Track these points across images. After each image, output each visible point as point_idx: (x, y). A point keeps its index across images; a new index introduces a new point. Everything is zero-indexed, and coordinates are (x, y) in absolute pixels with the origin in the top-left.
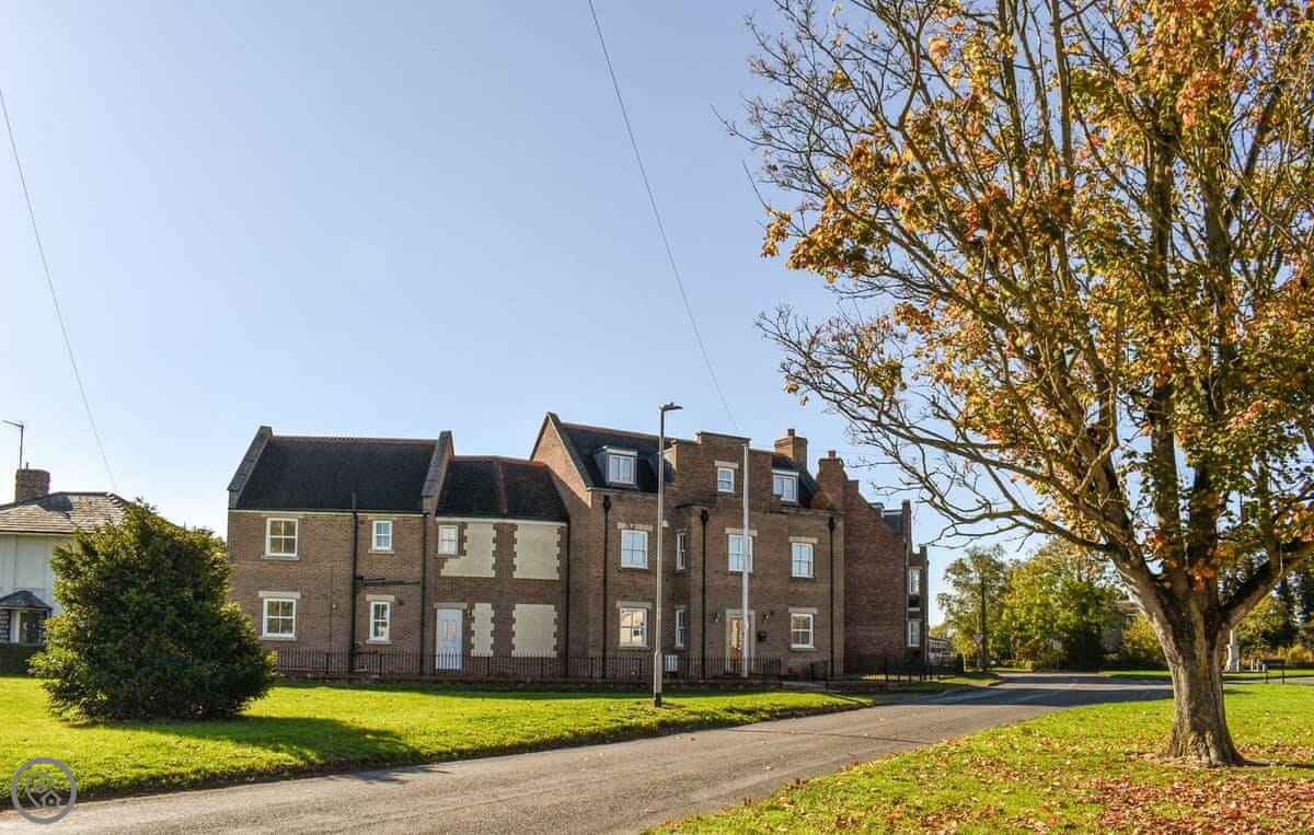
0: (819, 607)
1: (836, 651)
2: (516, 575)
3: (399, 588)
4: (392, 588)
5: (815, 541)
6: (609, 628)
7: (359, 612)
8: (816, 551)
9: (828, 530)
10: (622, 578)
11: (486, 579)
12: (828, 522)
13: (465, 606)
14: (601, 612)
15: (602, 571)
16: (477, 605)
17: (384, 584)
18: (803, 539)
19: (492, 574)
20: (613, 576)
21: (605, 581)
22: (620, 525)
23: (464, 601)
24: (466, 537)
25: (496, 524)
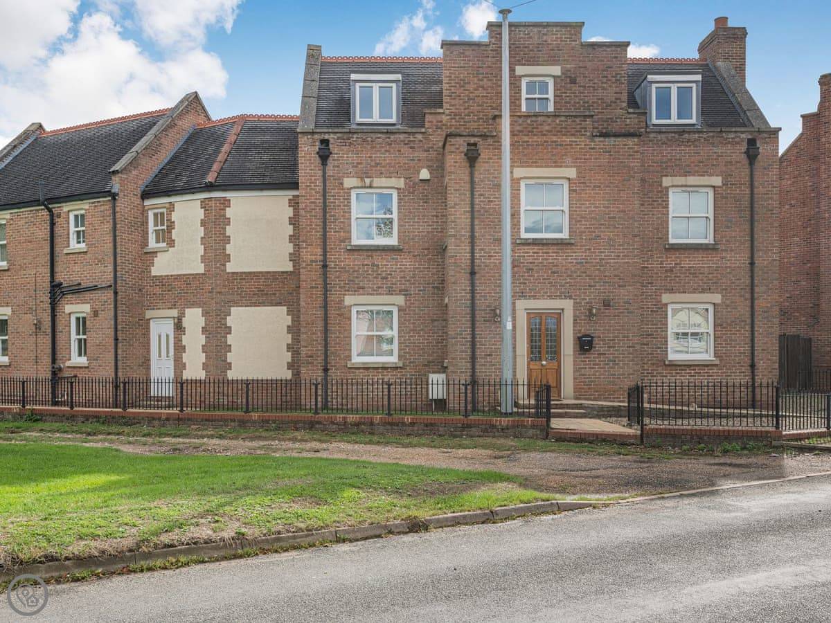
0: (724, 291)
1: (761, 365)
2: (230, 268)
3: (93, 295)
4: (88, 295)
5: (717, 181)
6: (332, 337)
7: (59, 327)
8: (720, 198)
9: (746, 162)
10: (350, 261)
11: (195, 276)
12: (744, 147)
13: (175, 313)
14: (320, 313)
15: (319, 251)
16: (187, 310)
17: (80, 291)
18: (692, 180)
19: (201, 269)
20: (337, 258)
21: (325, 266)
22: (349, 182)
23: (173, 306)
24: (174, 222)
25: (203, 201)
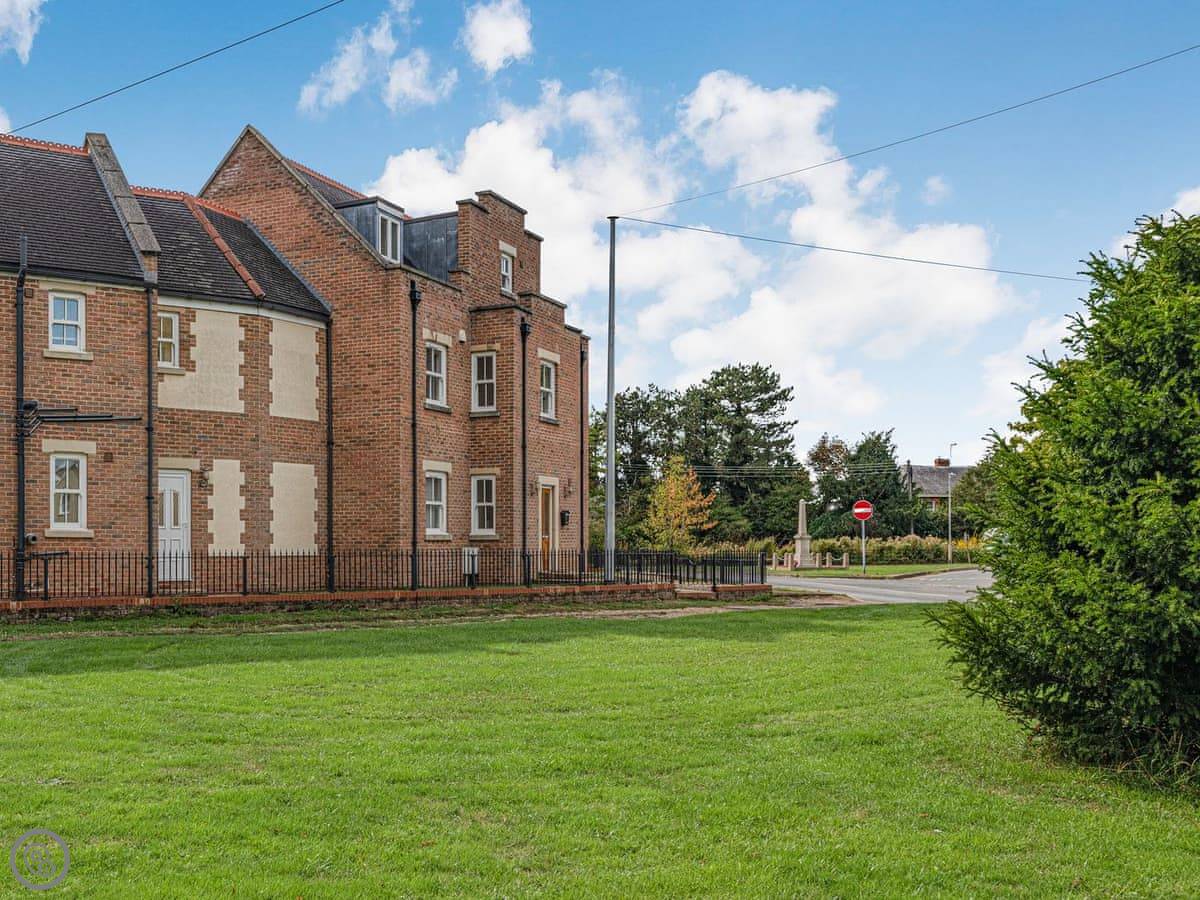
2: (274, 410)
3: (103, 428)
4: (91, 428)
6: (418, 505)
10: (425, 422)
11: (229, 416)
13: (195, 464)
14: (410, 478)
15: (410, 407)
16: (215, 461)
17: (76, 420)
19: (239, 407)
20: (419, 417)
21: (414, 426)
23: (194, 454)
24: (194, 336)
25: (243, 317)
